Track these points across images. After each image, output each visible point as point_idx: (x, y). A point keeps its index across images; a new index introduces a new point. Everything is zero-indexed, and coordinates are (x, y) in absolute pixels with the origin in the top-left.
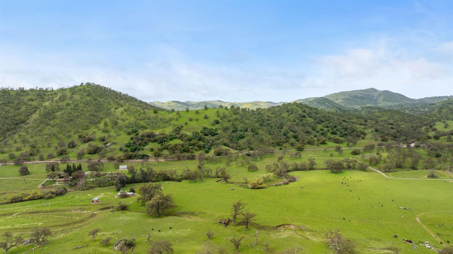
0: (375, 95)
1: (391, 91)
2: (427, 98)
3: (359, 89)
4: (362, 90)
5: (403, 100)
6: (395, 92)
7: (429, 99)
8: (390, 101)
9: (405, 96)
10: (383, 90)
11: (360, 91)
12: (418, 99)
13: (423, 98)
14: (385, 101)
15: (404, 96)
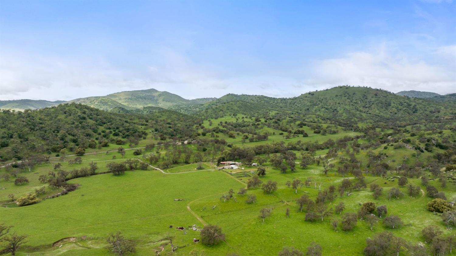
0: (155, 96)
1: (170, 92)
3: (141, 90)
4: (144, 90)
5: (179, 101)
6: (173, 93)
7: (199, 100)
8: (169, 102)
10: (163, 91)
12: (191, 99)
13: (195, 99)
14: (164, 101)
15: (180, 97)
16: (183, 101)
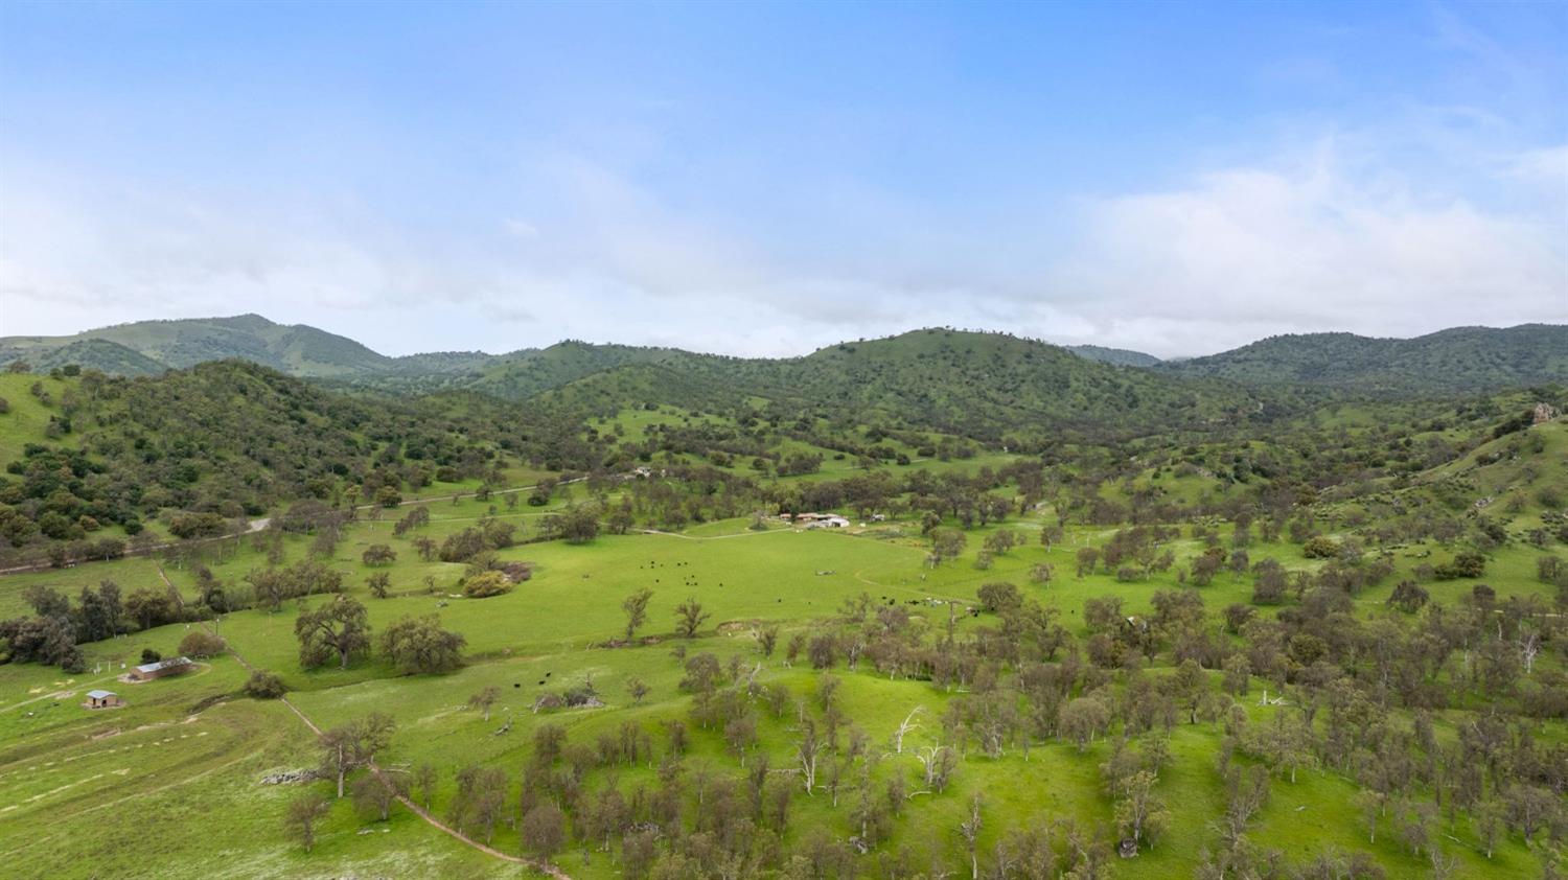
0: (267, 339)
1: (322, 329)
2: (421, 354)
3: (210, 317)
4: (222, 319)
5: (363, 360)
6: (333, 332)
7: (429, 358)
8: (326, 362)
9: (365, 345)
10: (293, 323)
11: (215, 321)
12: (397, 356)
13: (412, 354)
14: (309, 361)
15: (362, 347)
16: (376, 362)
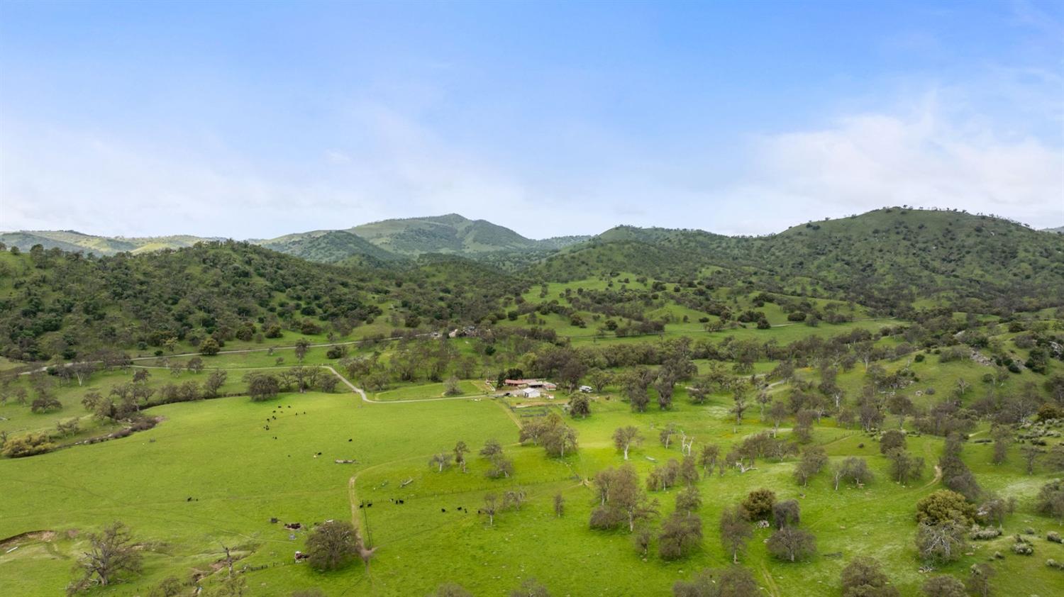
0: (459, 230)
1: (490, 222)
2: (556, 238)
3: (428, 216)
4: (434, 217)
5: (511, 242)
7: (560, 240)
8: (487, 244)
9: (517, 232)
11: (431, 218)
12: (539, 239)
13: (549, 238)
15: (514, 233)
16: (520, 242)
